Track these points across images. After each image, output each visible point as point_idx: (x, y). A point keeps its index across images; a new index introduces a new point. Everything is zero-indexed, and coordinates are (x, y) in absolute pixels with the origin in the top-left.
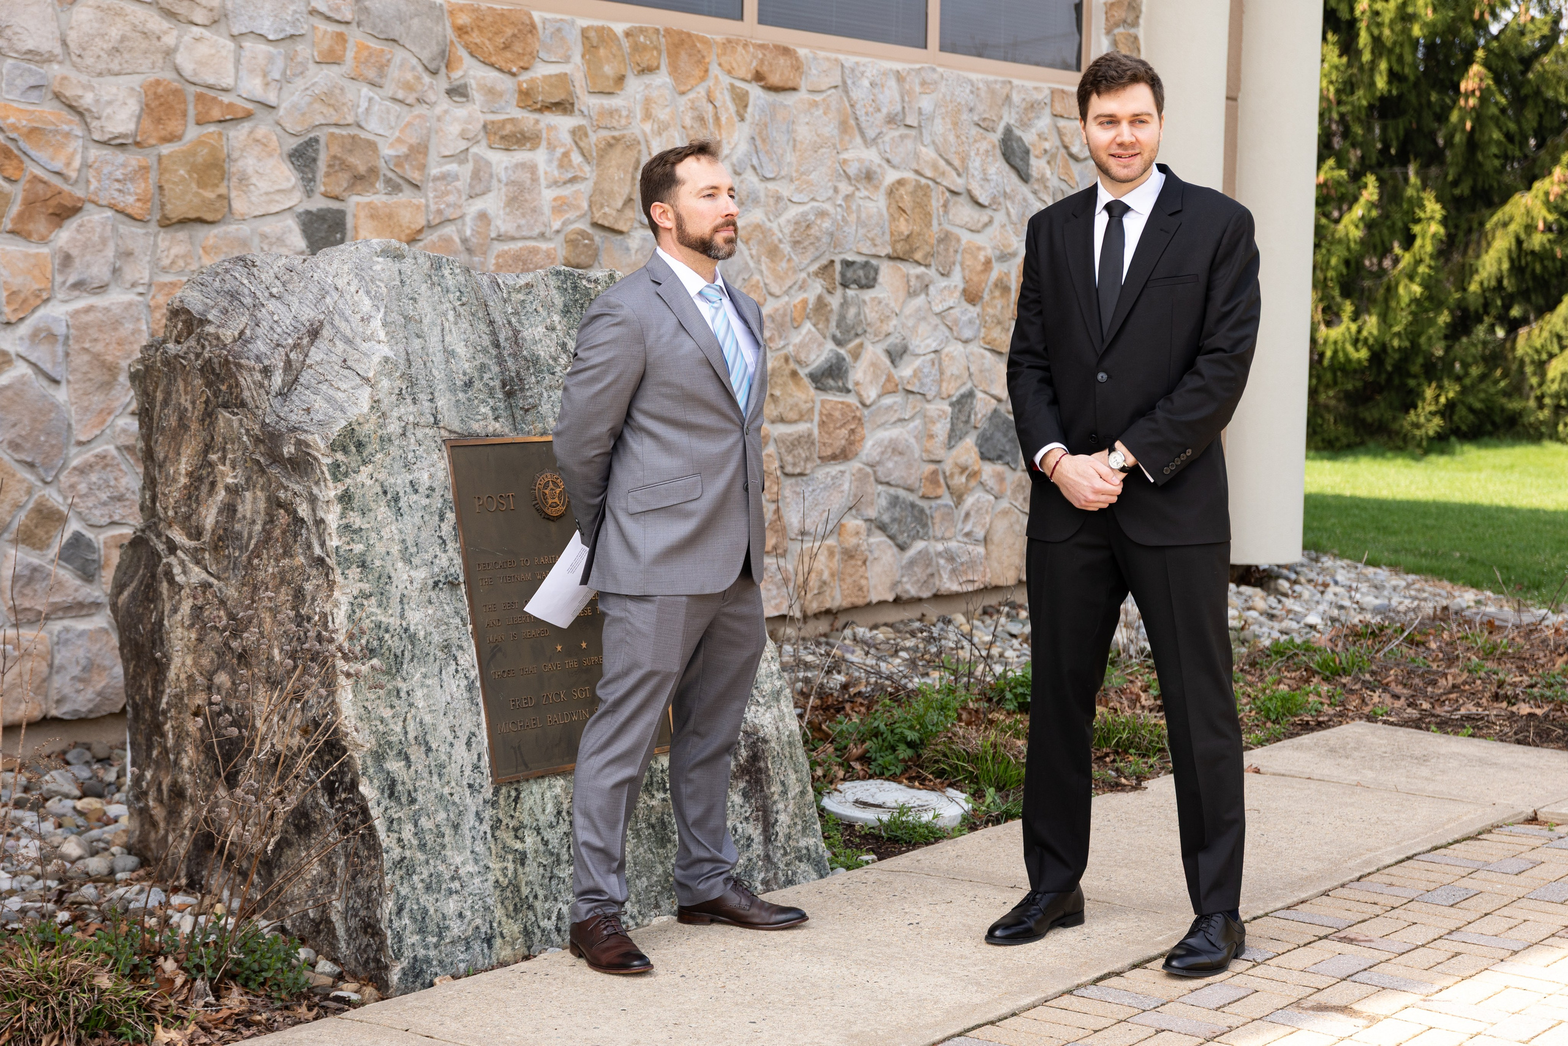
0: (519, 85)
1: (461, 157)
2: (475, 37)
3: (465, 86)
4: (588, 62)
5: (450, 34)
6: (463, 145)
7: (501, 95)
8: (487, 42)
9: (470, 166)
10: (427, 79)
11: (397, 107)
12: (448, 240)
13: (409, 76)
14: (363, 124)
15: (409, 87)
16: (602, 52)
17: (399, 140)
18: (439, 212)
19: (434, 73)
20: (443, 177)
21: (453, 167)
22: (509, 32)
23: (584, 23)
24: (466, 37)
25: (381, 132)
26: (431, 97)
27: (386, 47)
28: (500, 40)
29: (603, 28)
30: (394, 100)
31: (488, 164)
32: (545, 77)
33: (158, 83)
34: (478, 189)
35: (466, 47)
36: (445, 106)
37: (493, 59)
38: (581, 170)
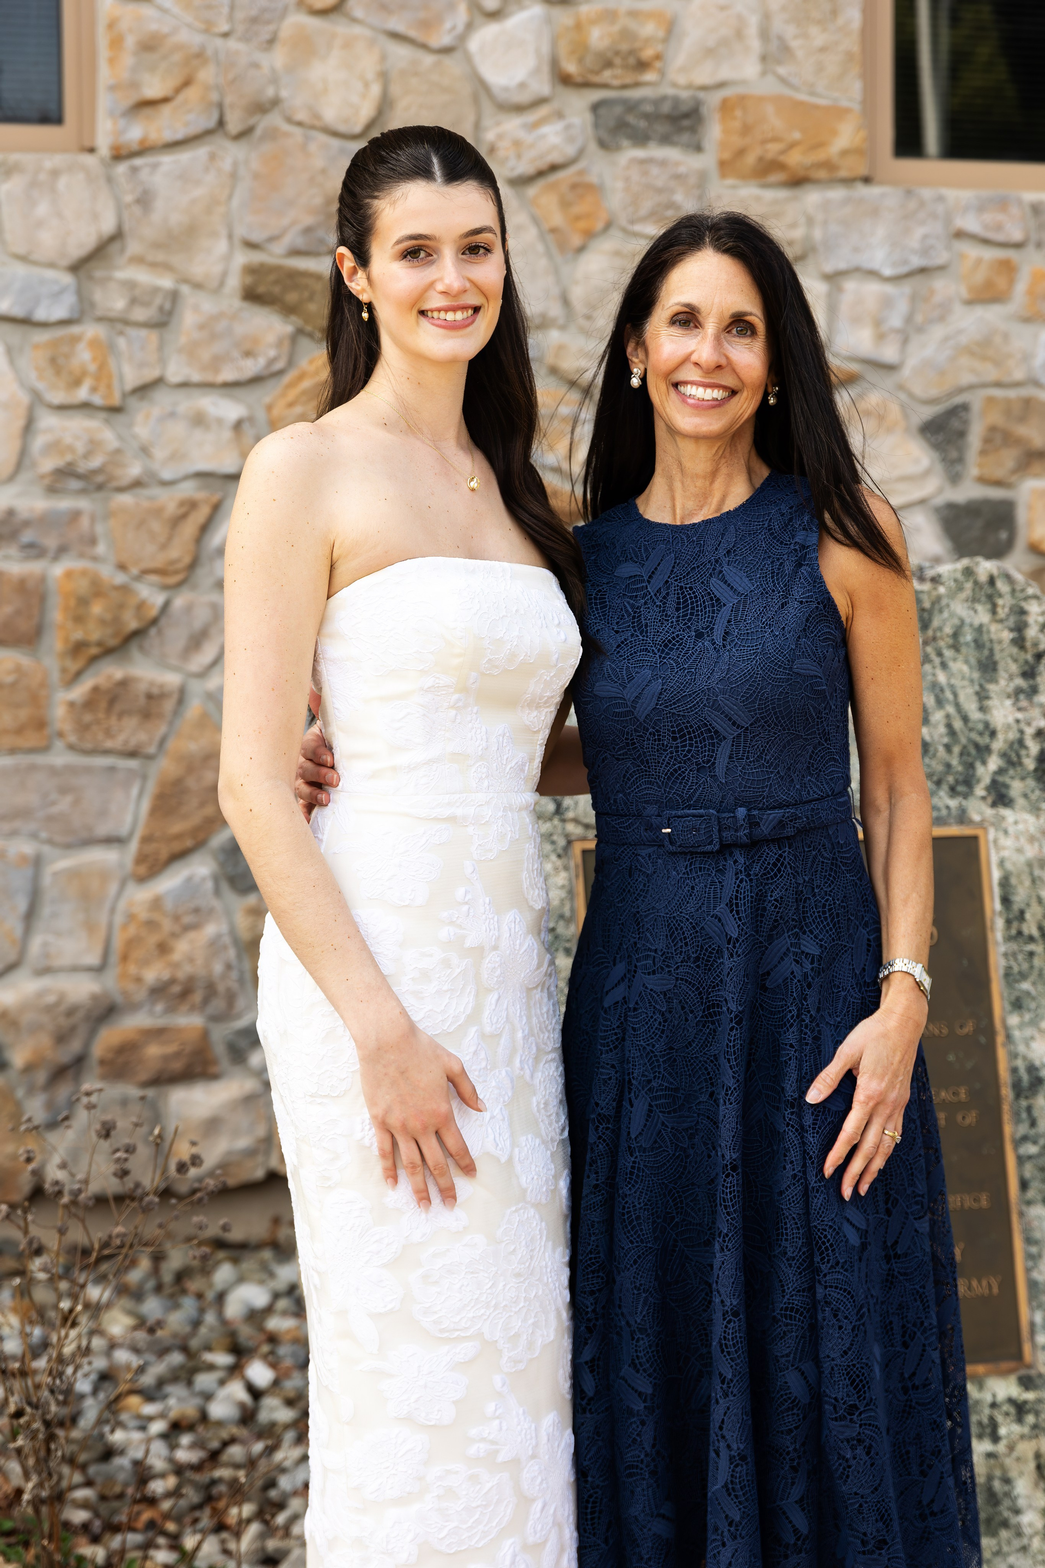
14: (1042, 381)
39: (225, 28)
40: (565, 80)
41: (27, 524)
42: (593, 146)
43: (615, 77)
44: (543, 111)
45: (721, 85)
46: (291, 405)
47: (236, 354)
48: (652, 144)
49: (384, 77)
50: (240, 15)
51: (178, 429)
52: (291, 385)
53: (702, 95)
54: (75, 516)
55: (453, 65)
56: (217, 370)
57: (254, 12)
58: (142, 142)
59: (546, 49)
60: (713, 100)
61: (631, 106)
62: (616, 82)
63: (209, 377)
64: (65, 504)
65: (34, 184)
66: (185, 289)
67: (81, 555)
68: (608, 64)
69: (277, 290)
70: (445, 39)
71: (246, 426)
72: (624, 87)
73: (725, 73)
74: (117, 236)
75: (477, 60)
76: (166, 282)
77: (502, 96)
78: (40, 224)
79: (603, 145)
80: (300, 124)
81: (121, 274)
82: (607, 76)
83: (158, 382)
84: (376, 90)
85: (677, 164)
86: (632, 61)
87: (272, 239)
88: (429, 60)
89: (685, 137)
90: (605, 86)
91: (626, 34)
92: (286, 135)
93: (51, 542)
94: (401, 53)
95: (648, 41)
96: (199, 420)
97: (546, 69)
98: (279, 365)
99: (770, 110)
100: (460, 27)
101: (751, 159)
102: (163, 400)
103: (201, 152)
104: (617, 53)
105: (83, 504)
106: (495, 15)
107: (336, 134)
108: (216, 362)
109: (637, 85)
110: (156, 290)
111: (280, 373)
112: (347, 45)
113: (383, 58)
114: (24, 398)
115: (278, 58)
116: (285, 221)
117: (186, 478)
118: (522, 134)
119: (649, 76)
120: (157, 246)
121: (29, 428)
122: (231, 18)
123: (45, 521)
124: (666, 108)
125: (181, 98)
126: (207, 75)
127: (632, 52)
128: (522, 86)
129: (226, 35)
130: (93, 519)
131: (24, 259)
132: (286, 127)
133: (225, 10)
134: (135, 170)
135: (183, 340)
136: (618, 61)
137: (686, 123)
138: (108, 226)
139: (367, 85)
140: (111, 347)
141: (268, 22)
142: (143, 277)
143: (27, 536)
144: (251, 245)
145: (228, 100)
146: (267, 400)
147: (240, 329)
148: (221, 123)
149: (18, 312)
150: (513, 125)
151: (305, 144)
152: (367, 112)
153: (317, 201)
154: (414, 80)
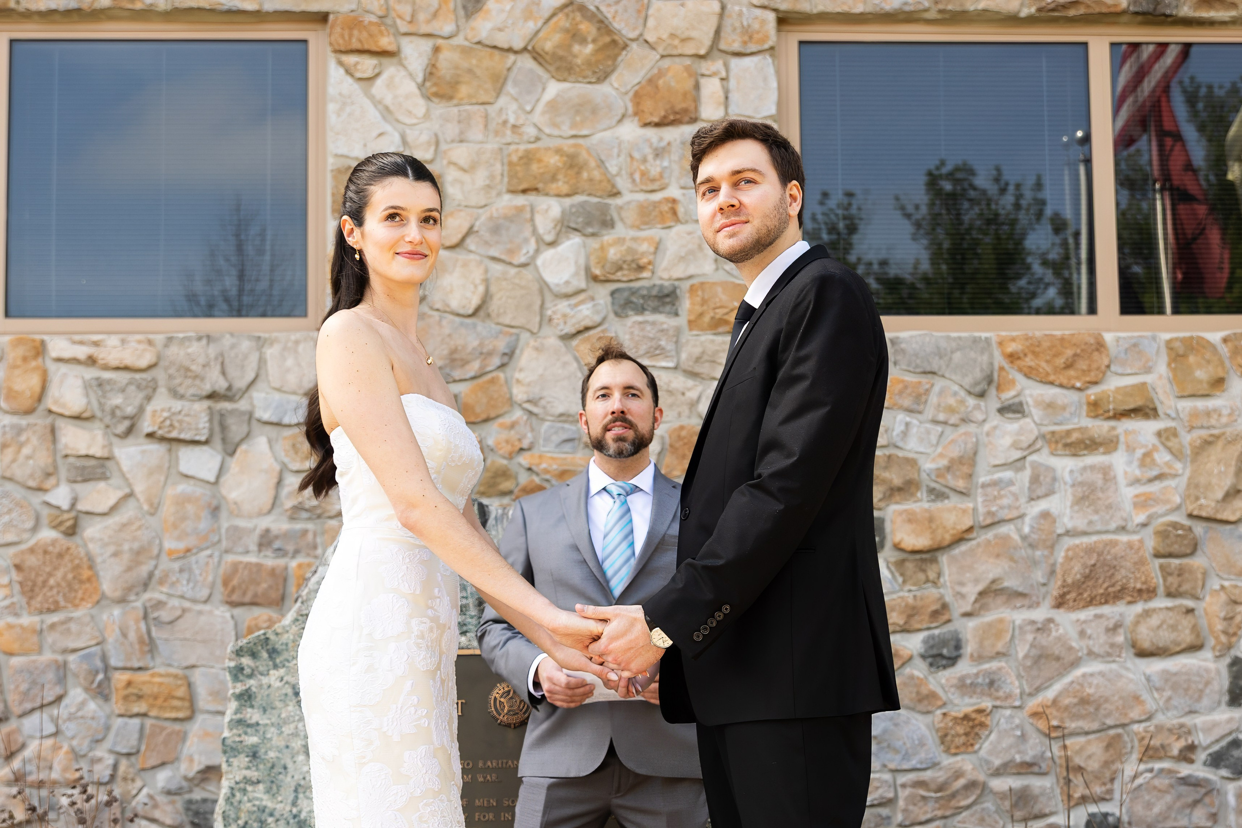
0: (1088, 396)
1: (1017, 464)
2: (1029, 361)
3: (1021, 404)
4: (1174, 370)
5: (999, 360)
6: (1018, 454)
7: (1064, 408)
8: (1044, 364)
9: (1027, 474)
10: (971, 401)
11: (939, 429)
12: (1006, 538)
13: (952, 401)
14: (900, 444)
15: (951, 410)
16: (1192, 359)
17: (941, 455)
18: (990, 513)
19: (982, 395)
20: (995, 484)
21: (1008, 474)
22: (1069, 352)
23: (1167, 336)
24: (1018, 362)
25: (922, 449)
26: (979, 416)
27: (924, 379)
28: (1060, 361)
29: (1192, 338)
30: (935, 422)
31: (1051, 469)
32: (1118, 389)
33: (682, 428)
34: (1040, 491)
35: (1020, 370)
36: (995, 423)
37: (1052, 378)
38: (1170, 467)
40: (595, 279)
41: (277, 537)
42: (612, 316)
43: (624, 275)
44: (582, 297)
45: (690, 277)
48: (647, 313)
49: (487, 282)
53: (676, 283)
54: (305, 532)
55: (527, 273)
59: (582, 261)
60: (685, 286)
61: (634, 292)
62: (625, 279)
64: (299, 526)
65: (285, 348)
67: (308, 555)
68: (620, 268)
70: (523, 260)
72: (631, 281)
73: (692, 270)
75: (541, 270)
77: (556, 289)
78: (288, 370)
79: (617, 314)
80: (438, 310)
82: (619, 275)
84: (481, 289)
85: (662, 323)
86: (634, 266)
88: (513, 271)
89: (668, 308)
90: (619, 281)
91: (630, 251)
92: (430, 316)
93: (290, 548)
94: (498, 267)
95: (643, 254)
97: (583, 273)
99: (719, 290)
100: (531, 252)
101: (707, 319)
104: (625, 262)
105: (310, 526)
106: (552, 244)
107: (458, 315)
109: (638, 279)
112: (465, 265)
113: (486, 271)
114: (277, 468)
118: (568, 310)
119: (645, 274)
121: (279, 483)
123: (286, 536)
124: (654, 292)
127: (633, 261)
128: (567, 283)
130: (315, 535)
131: (279, 390)
132: (430, 312)
136: (625, 266)
137: (668, 300)
139: (476, 286)
143: (277, 544)
149: (274, 419)
150: (563, 306)
151: (440, 321)
152: (475, 301)
153: (446, 352)
154: (504, 283)
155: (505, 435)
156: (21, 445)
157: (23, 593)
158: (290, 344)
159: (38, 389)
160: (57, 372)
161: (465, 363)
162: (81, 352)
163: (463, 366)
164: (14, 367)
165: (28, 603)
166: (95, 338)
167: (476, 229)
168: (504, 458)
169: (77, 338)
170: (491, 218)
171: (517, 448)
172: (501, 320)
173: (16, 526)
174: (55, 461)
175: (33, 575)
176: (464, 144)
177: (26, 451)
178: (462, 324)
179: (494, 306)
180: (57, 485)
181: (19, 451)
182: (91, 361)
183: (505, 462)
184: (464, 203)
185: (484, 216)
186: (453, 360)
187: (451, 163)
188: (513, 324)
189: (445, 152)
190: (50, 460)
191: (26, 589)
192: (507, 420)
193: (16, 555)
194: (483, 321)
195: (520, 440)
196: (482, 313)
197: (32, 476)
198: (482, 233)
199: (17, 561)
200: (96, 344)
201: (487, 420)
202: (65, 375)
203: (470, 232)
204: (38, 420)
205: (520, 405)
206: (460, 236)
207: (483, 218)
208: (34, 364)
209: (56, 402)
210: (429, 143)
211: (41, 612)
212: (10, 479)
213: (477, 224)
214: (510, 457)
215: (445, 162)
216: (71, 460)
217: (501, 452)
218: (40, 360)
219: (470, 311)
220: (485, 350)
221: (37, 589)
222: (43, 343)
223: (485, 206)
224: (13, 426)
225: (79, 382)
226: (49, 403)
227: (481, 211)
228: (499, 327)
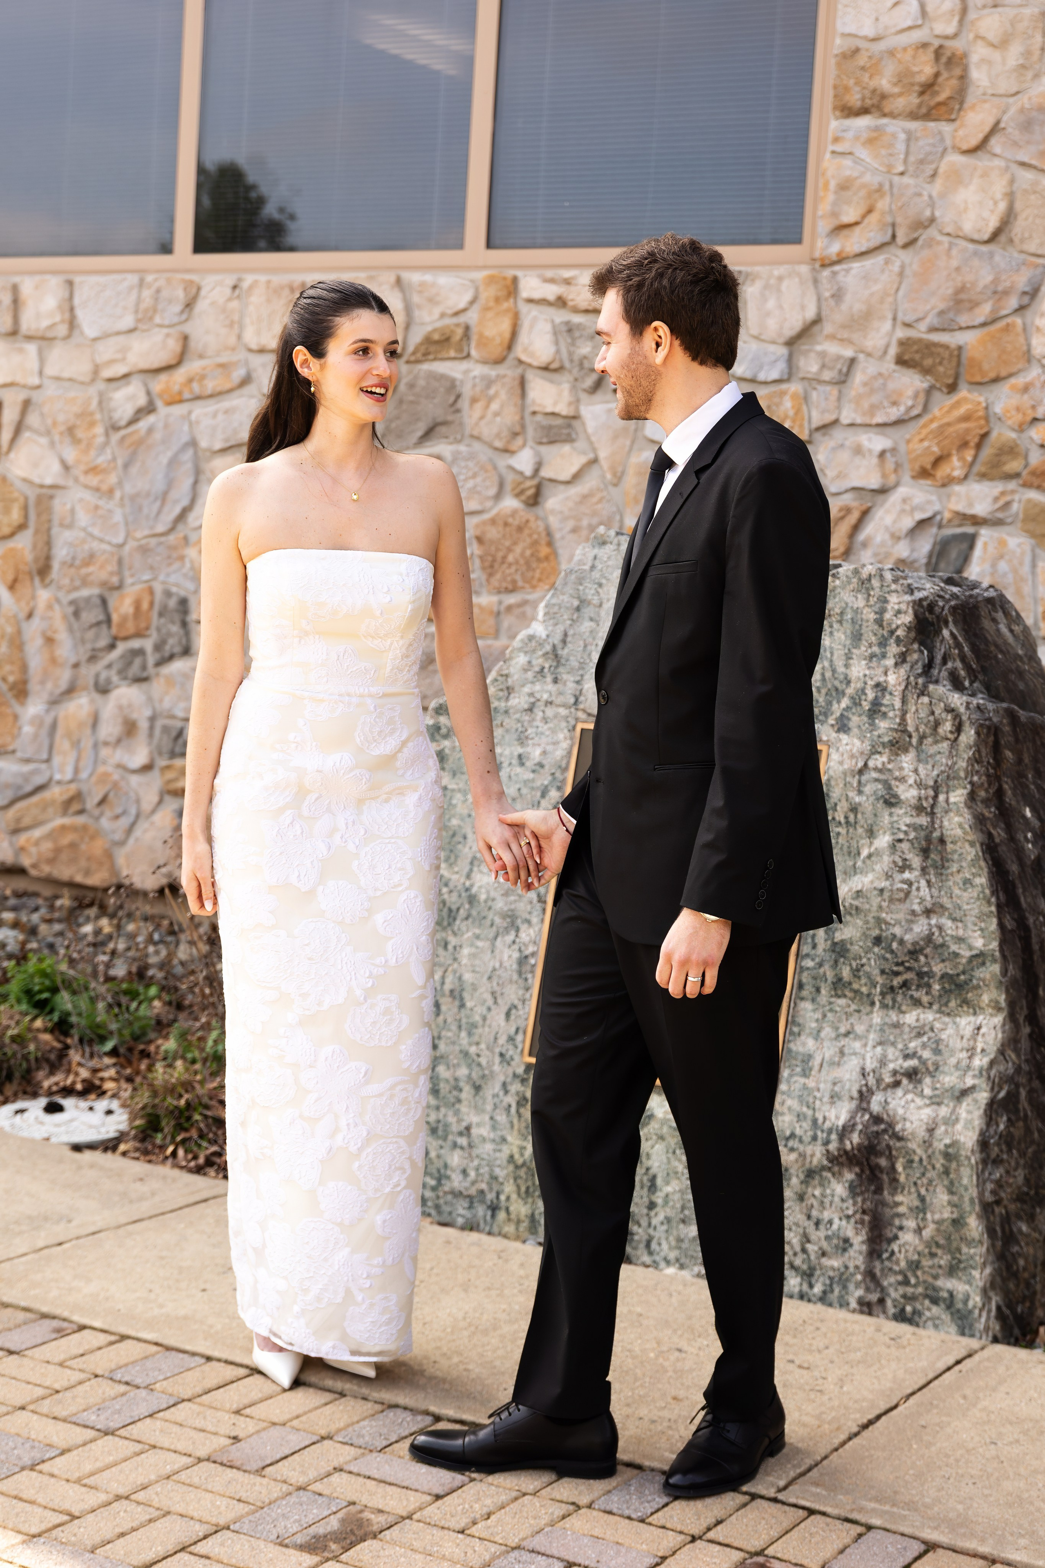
39: (901, 169)
46: (922, 440)
47: (886, 404)
49: (1011, 197)
50: (912, 159)
51: (844, 456)
52: (925, 426)
56: (873, 415)
57: (921, 156)
58: (838, 254)
63: (867, 420)
65: (766, 287)
66: (861, 356)
69: (917, 357)
71: (888, 455)
74: (817, 321)
76: (849, 353)
78: (768, 314)
80: (948, 234)
81: (819, 348)
83: (836, 422)
84: (1002, 206)
87: (918, 320)
92: (939, 243)
94: (1027, 176)
96: (858, 451)
98: (915, 412)
102: (838, 434)
103: (879, 259)
107: (973, 241)
108: (873, 409)
110: (839, 357)
111: (918, 416)
112: (985, 175)
113: (1012, 181)
115: (937, 187)
116: (928, 307)
117: (846, 491)
120: (844, 327)
122: (905, 161)
125: (866, 221)
126: (883, 204)
129: (902, 174)
131: (757, 338)
132: (939, 238)
133: (902, 156)
134: (835, 273)
135: (853, 393)
138: (810, 313)
139: (996, 203)
140: (806, 398)
141: (932, 162)
142: (832, 348)
144: (908, 325)
145: (899, 220)
146: (908, 436)
147: (891, 386)
148: (894, 236)
149: (748, 375)
151: (950, 249)
152: (993, 223)
153: (950, 291)
154: (1033, 197)
155: (1015, 400)
156: (490, 400)
157: (483, 568)
158: (772, 281)
159: (507, 335)
160: (529, 314)
161: (974, 305)
162: (551, 292)
163: (971, 309)
164: (487, 309)
165: (488, 581)
166: (567, 274)
167: (1002, 125)
168: (1013, 430)
169: (549, 274)
170: (1022, 110)
171: (1029, 419)
172: (1025, 247)
173: (479, 493)
174: (522, 418)
175: (493, 548)
176: (999, 9)
177: (495, 406)
178: (975, 253)
179: (1018, 228)
180: (524, 445)
181: (487, 407)
182: (561, 302)
183: (1013, 435)
184: (990, 92)
185: (1014, 105)
186: (958, 302)
187: (978, 37)
188: (1039, 252)
189: (972, 23)
190: (517, 418)
191: (487, 564)
192: (1019, 381)
193: (477, 526)
194: (1004, 249)
195: (1033, 407)
196: (1003, 238)
197: (498, 436)
198: (1010, 130)
199: (478, 533)
200: (567, 282)
201: (996, 380)
202: (535, 319)
203: (995, 129)
204: (508, 371)
205: (1039, 361)
206: (981, 136)
207: (1013, 111)
208: (506, 305)
209: (525, 350)
210: (952, 12)
211: (499, 592)
212: (478, 438)
213: (1005, 118)
214: (1021, 428)
215: (971, 36)
216: (539, 418)
217: (1010, 422)
218: (512, 300)
219: (986, 237)
220: (1000, 289)
221: (496, 565)
222: (515, 280)
223: (1017, 93)
224: (483, 378)
225: (548, 327)
226: (519, 352)
227: (1011, 100)
228: (1023, 256)
